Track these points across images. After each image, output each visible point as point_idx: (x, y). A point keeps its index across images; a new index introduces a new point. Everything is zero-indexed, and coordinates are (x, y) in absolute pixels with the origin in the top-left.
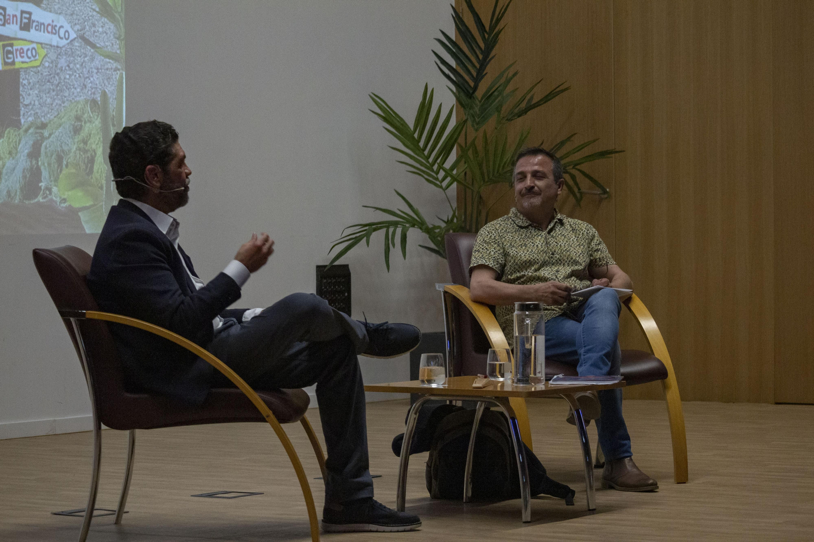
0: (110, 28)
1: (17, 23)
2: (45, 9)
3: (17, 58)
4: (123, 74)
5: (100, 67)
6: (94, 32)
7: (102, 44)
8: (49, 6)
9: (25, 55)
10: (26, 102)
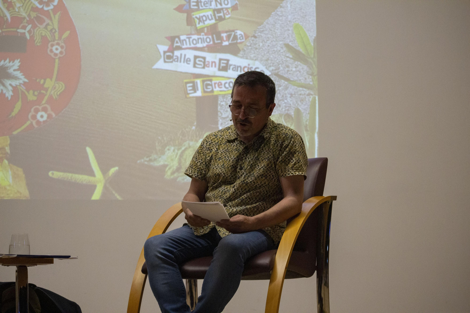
0: (303, 68)
1: (215, 66)
2: (242, 57)
3: (215, 88)
4: (315, 98)
5: (293, 93)
6: (288, 71)
7: (296, 78)
8: (245, 55)
9: (223, 86)
10: (224, 116)
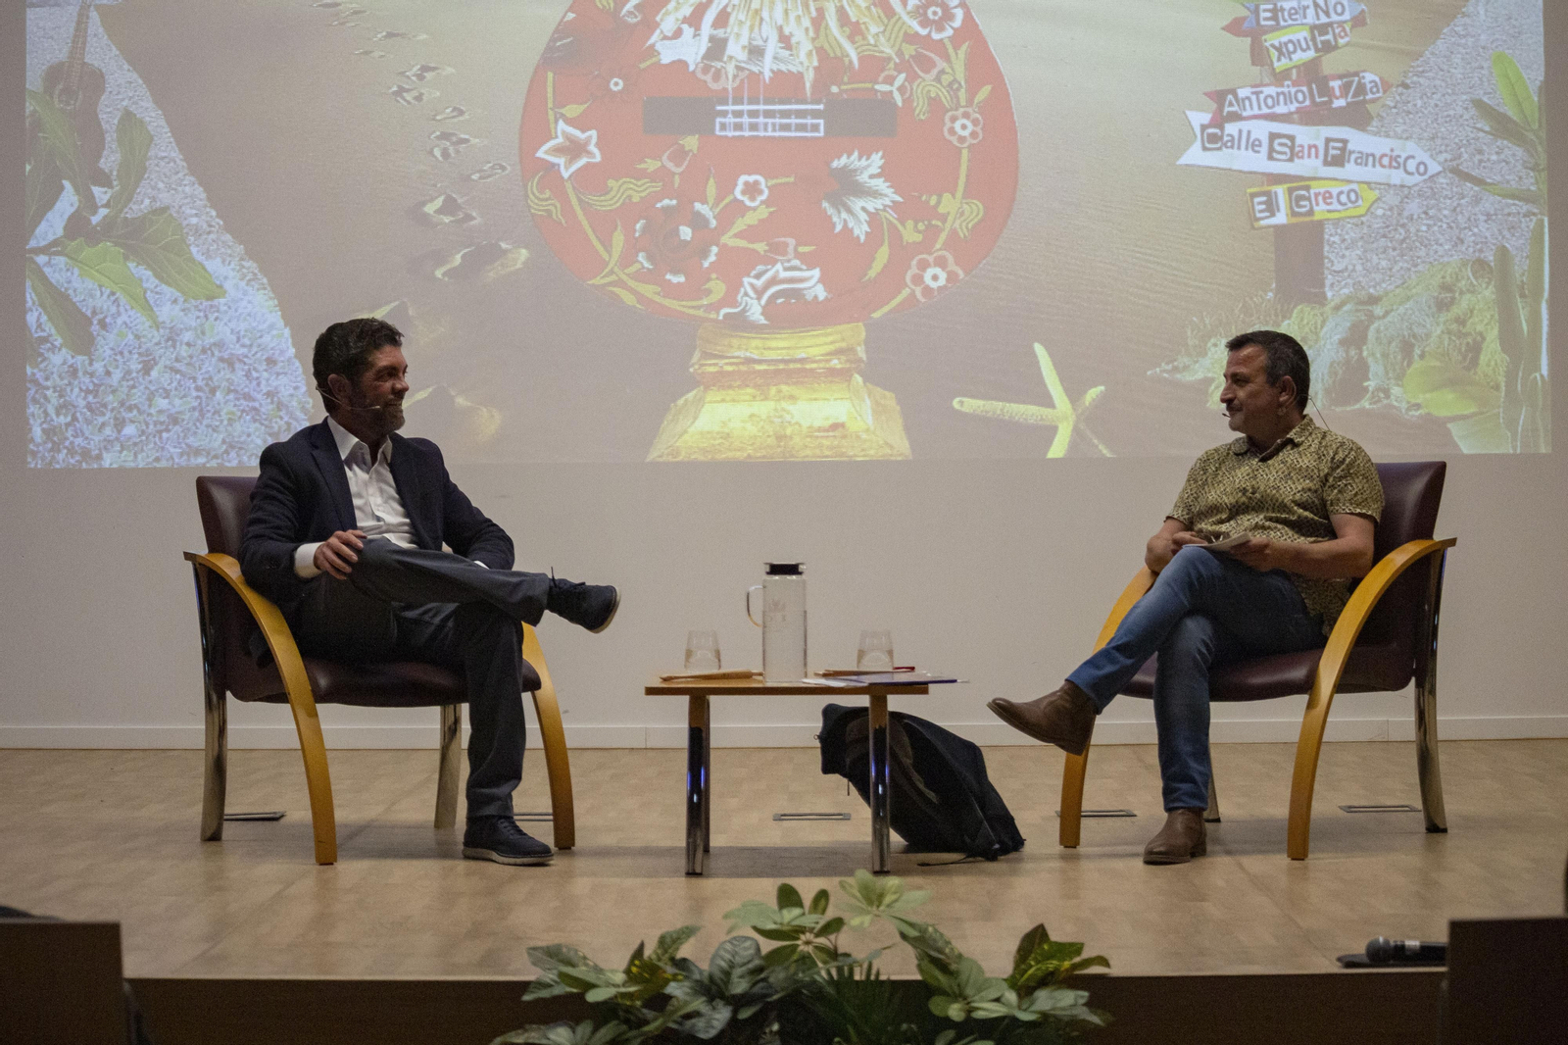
0: (1514, 155)
1: (1317, 157)
2: (1375, 134)
3: (1317, 204)
4: (1542, 221)
5: (1492, 212)
6: (1481, 161)
7: (1498, 178)
8: (1383, 129)
9: (1334, 200)
10: (1338, 267)
